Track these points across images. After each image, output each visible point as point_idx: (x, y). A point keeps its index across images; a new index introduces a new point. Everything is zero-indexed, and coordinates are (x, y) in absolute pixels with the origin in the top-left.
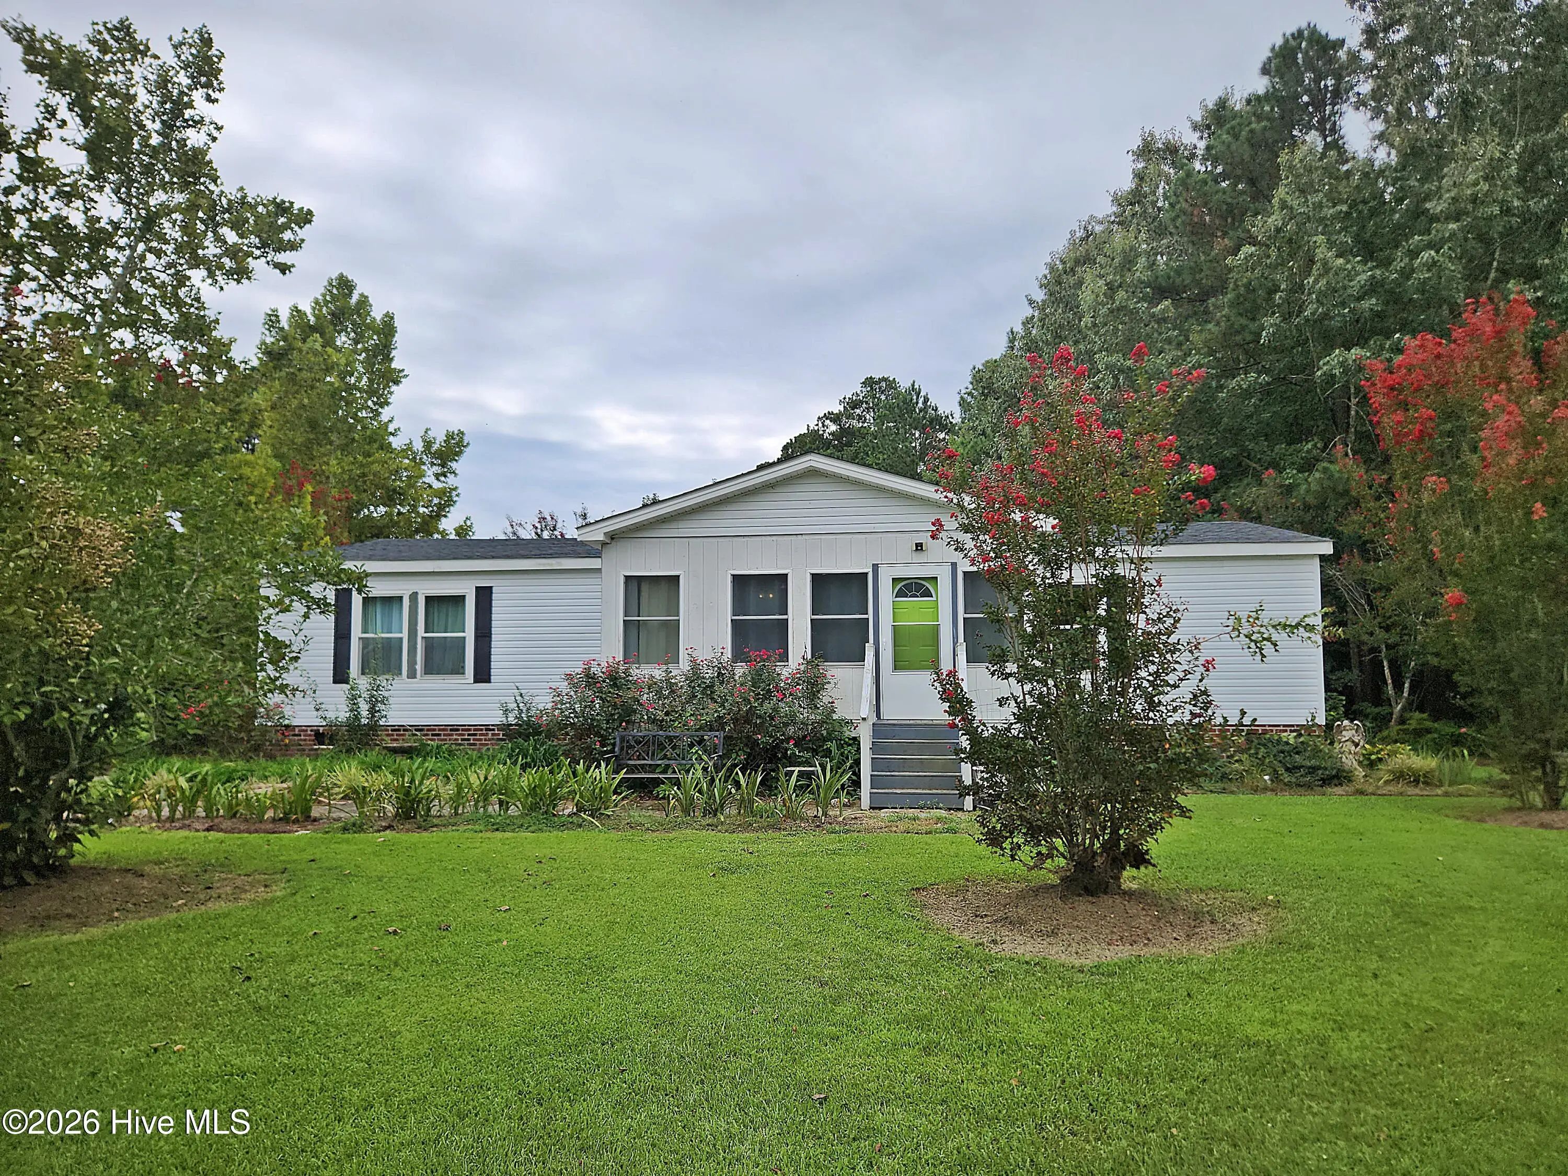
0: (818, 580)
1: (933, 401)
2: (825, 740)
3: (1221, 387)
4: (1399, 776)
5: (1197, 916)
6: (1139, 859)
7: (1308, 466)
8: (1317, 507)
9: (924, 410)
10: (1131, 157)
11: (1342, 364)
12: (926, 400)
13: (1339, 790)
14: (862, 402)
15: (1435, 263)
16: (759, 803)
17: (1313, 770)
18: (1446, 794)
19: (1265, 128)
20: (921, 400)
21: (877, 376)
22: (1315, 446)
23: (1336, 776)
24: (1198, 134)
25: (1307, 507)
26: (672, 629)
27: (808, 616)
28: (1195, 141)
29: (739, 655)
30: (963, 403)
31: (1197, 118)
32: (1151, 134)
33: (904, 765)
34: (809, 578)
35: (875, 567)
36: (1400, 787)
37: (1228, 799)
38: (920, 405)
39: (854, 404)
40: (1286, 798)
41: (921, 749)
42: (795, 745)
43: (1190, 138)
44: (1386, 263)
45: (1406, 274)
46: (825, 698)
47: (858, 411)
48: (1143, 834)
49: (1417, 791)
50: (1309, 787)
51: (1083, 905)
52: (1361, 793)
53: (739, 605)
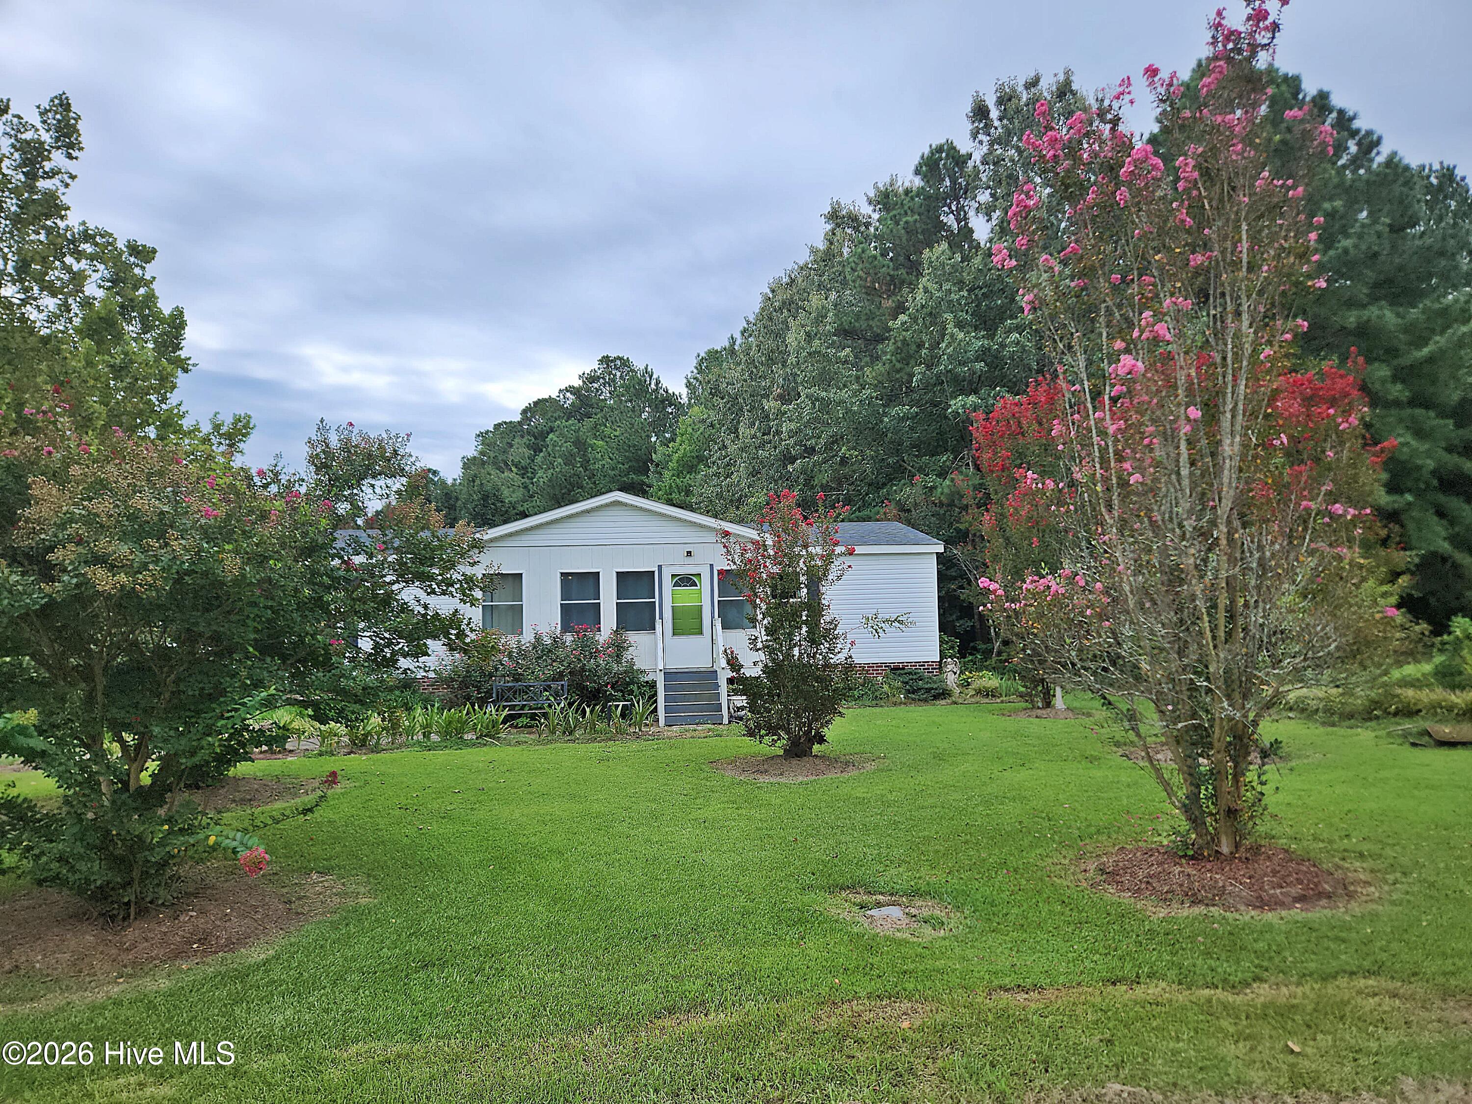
0: (622, 577)
1: (665, 383)
2: (628, 684)
3: (885, 414)
4: (979, 692)
5: (847, 763)
6: (821, 740)
7: (943, 474)
8: (948, 505)
9: (656, 391)
10: (823, 219)
11: (963, 406)
12: (658, 382)
13: (943, 702)
14: (599, 378)
15: (1018, 343)
16: (600, 726)
17: (928, 690)
18: (1002, 702)
19: (916, 221)
20: (653, 382)
21: (613, 355)
22: (948, 459)
23: (943, 694)
24: (872, 208)
25: (941, 504)
26: (518, 611)
27: (615, 600)
28: (870, 212)
29: (565, 628)
30: (689, 385)
31: (872, 194)
32: (838, 203)
33: (684, 698)
34: (615, 575)
35: (660, 567)
36: (978, 699)
37: (878, 710)
38: (653, 386)
39: (592, 378)
40: (912, 707)
41: (694, 687)
42: (612, 688)
43: (865, 209)
44: (991, 337)
45: (1003, 346)
46: (627, 655)
47: (595, 385)
48: (822, 726)
49: (987, 700)
50: (925, 700)
51: (794, 762)
52: (956, 703)
53: (566, 594)
